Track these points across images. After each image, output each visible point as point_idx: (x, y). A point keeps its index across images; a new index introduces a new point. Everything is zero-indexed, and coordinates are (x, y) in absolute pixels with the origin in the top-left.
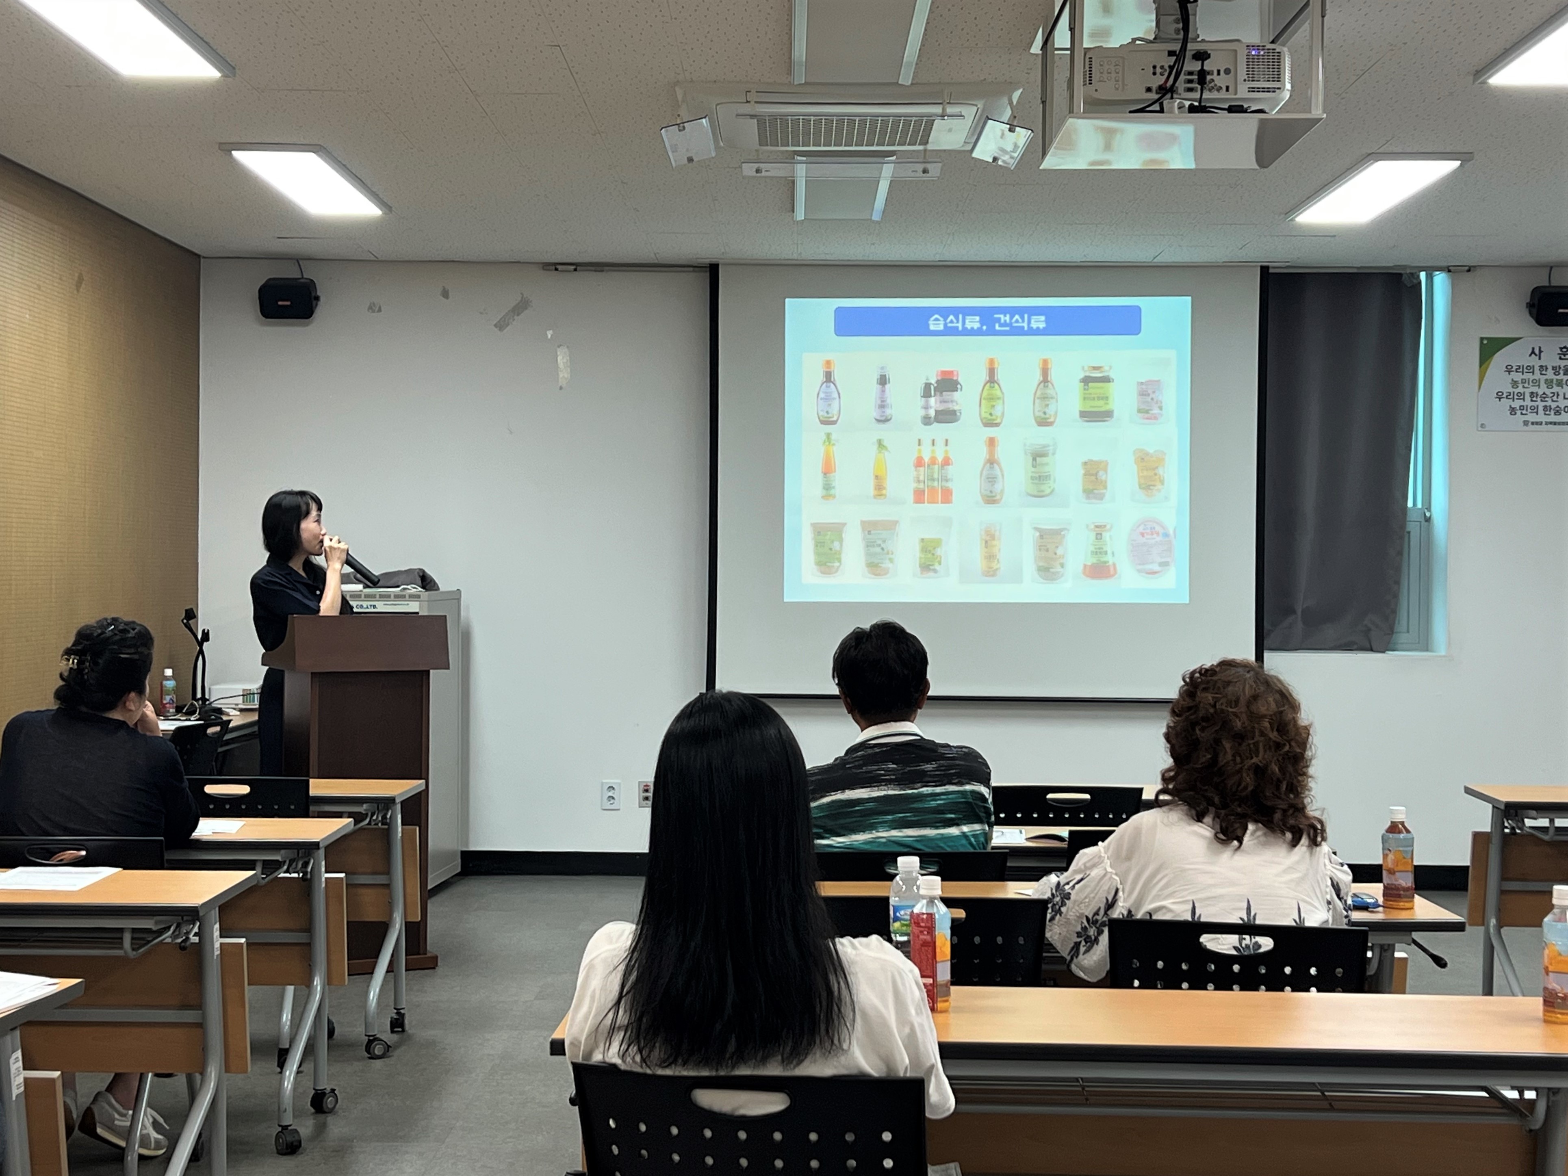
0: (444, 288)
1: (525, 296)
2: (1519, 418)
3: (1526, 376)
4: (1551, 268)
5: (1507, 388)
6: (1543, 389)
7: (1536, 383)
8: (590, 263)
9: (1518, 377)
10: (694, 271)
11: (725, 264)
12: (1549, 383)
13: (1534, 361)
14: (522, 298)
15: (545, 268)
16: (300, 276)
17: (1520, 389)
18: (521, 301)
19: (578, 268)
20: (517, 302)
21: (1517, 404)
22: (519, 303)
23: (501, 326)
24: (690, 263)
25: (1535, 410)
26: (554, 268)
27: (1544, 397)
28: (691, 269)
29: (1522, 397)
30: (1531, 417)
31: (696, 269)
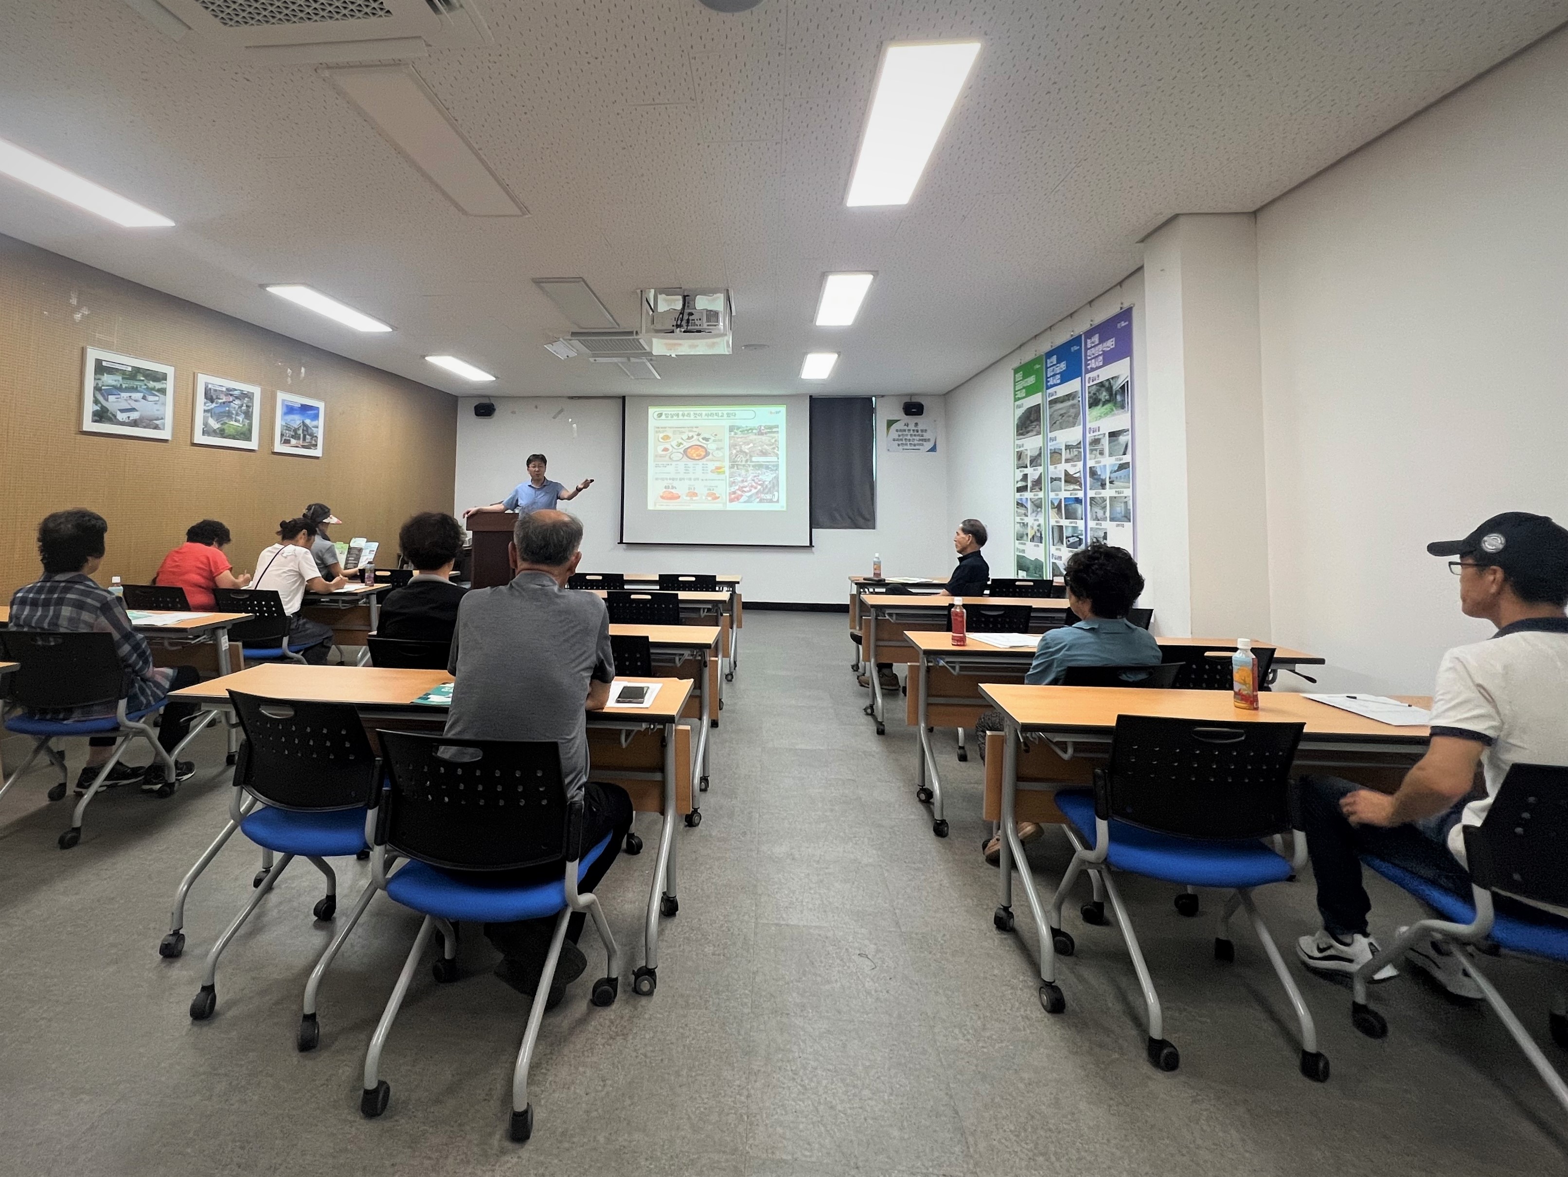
0: (536, 405)
2: (901, 447)
3: (904, 433)
4: (911, 395)
5: (897, 437)
6: (909, 437)
7: (907, 435)
8: (584, 396)
9: (900, 433)
11: (629, 396)
12: (911, 435)
13: (906, 428)
14: (561, 408)
15: (570, 398)
16: (488, 402)
17: (901, 438)
19: (580, 398)
20: (559, 410)
21: (900, 442)
23: (554, 418)
24: (614, 396)
25: (906, 444)
26: (573, 398)
27: (910, 440)
28: (614, 398)
29: (902, 440)
30: (905, 447)
31: (616, 398)
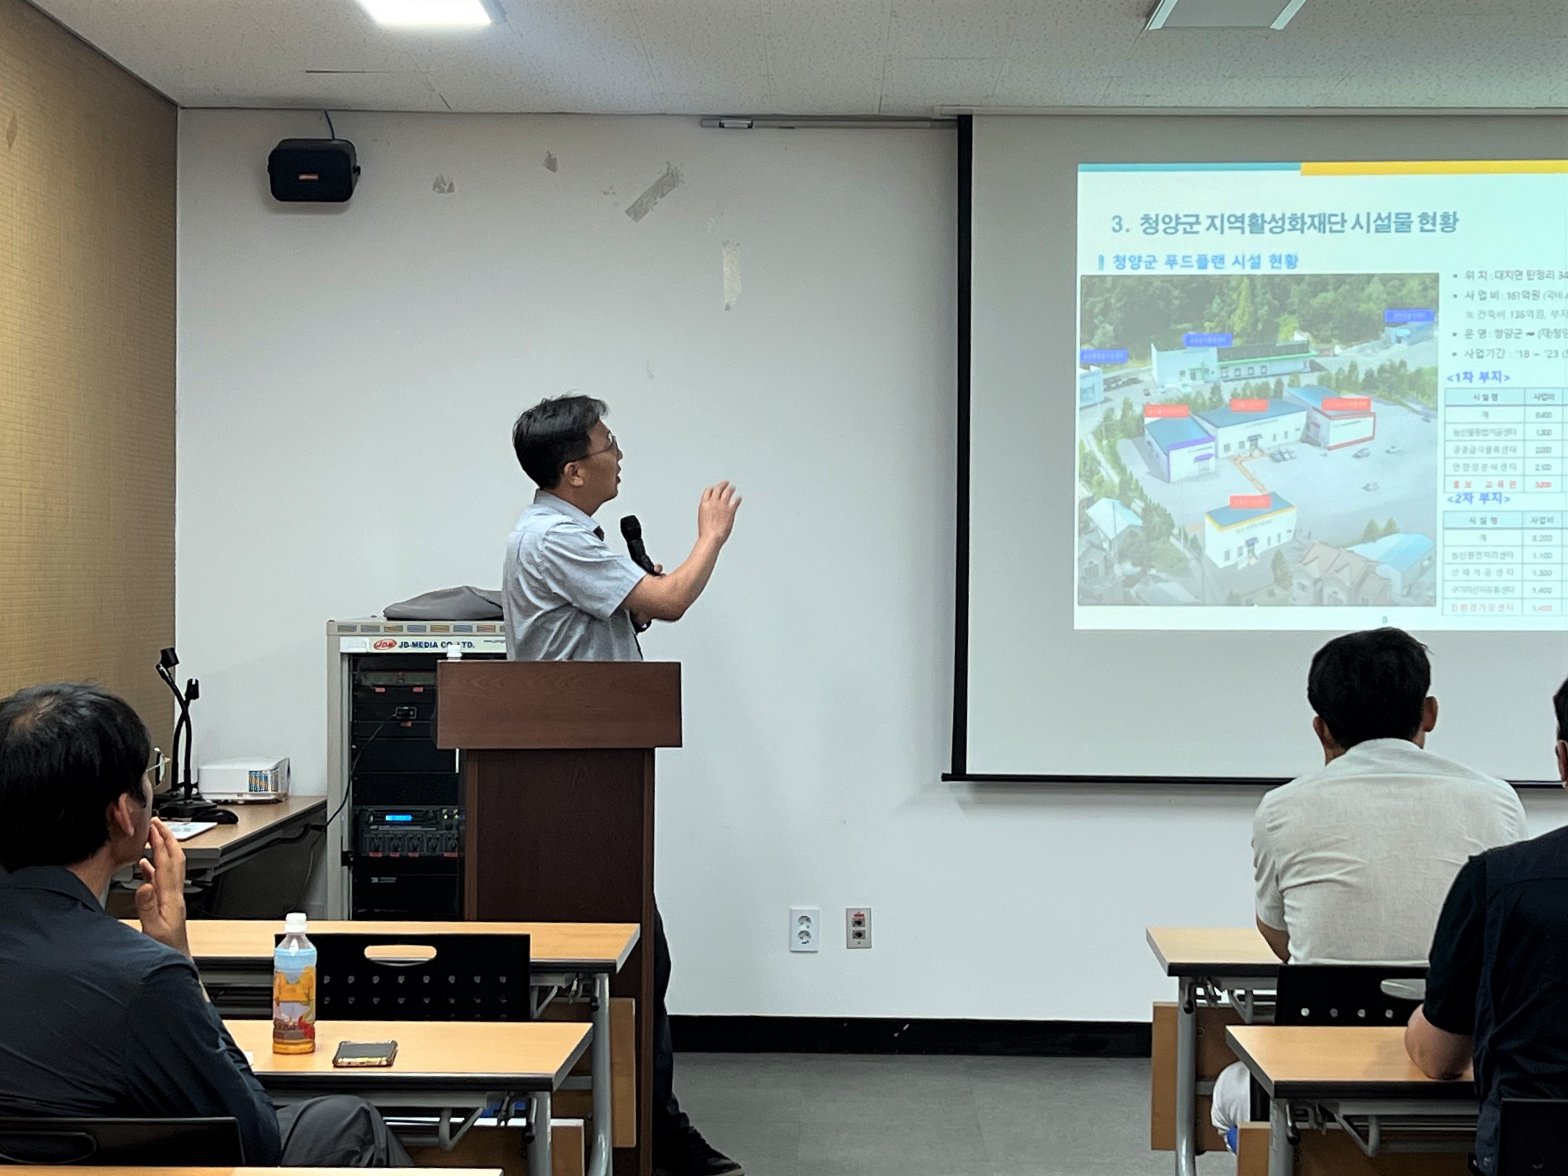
0: (550, 155)
1: (672, 167)
8: (773, 115)
10: (932, 128)
11: (983, 117)
14: (668, 170)
15: (705, 123)
16: (331, 138)
18: (668, 174)
19: (755, 123)
20: (661, 175)
22: (663, 177)
23: (636, 212)
24: (928, 115)
26: (718, 123)
28: (928, 124)
31: (937, 123)
